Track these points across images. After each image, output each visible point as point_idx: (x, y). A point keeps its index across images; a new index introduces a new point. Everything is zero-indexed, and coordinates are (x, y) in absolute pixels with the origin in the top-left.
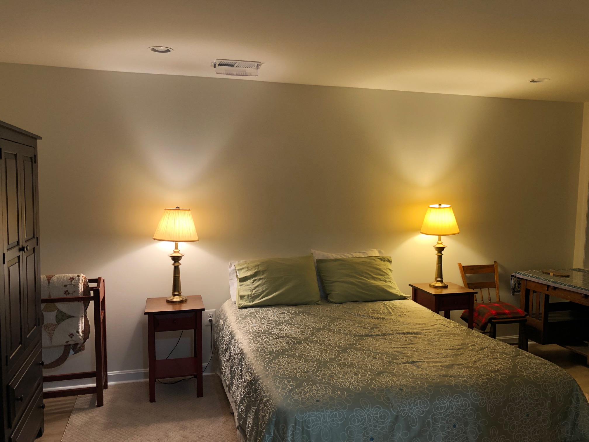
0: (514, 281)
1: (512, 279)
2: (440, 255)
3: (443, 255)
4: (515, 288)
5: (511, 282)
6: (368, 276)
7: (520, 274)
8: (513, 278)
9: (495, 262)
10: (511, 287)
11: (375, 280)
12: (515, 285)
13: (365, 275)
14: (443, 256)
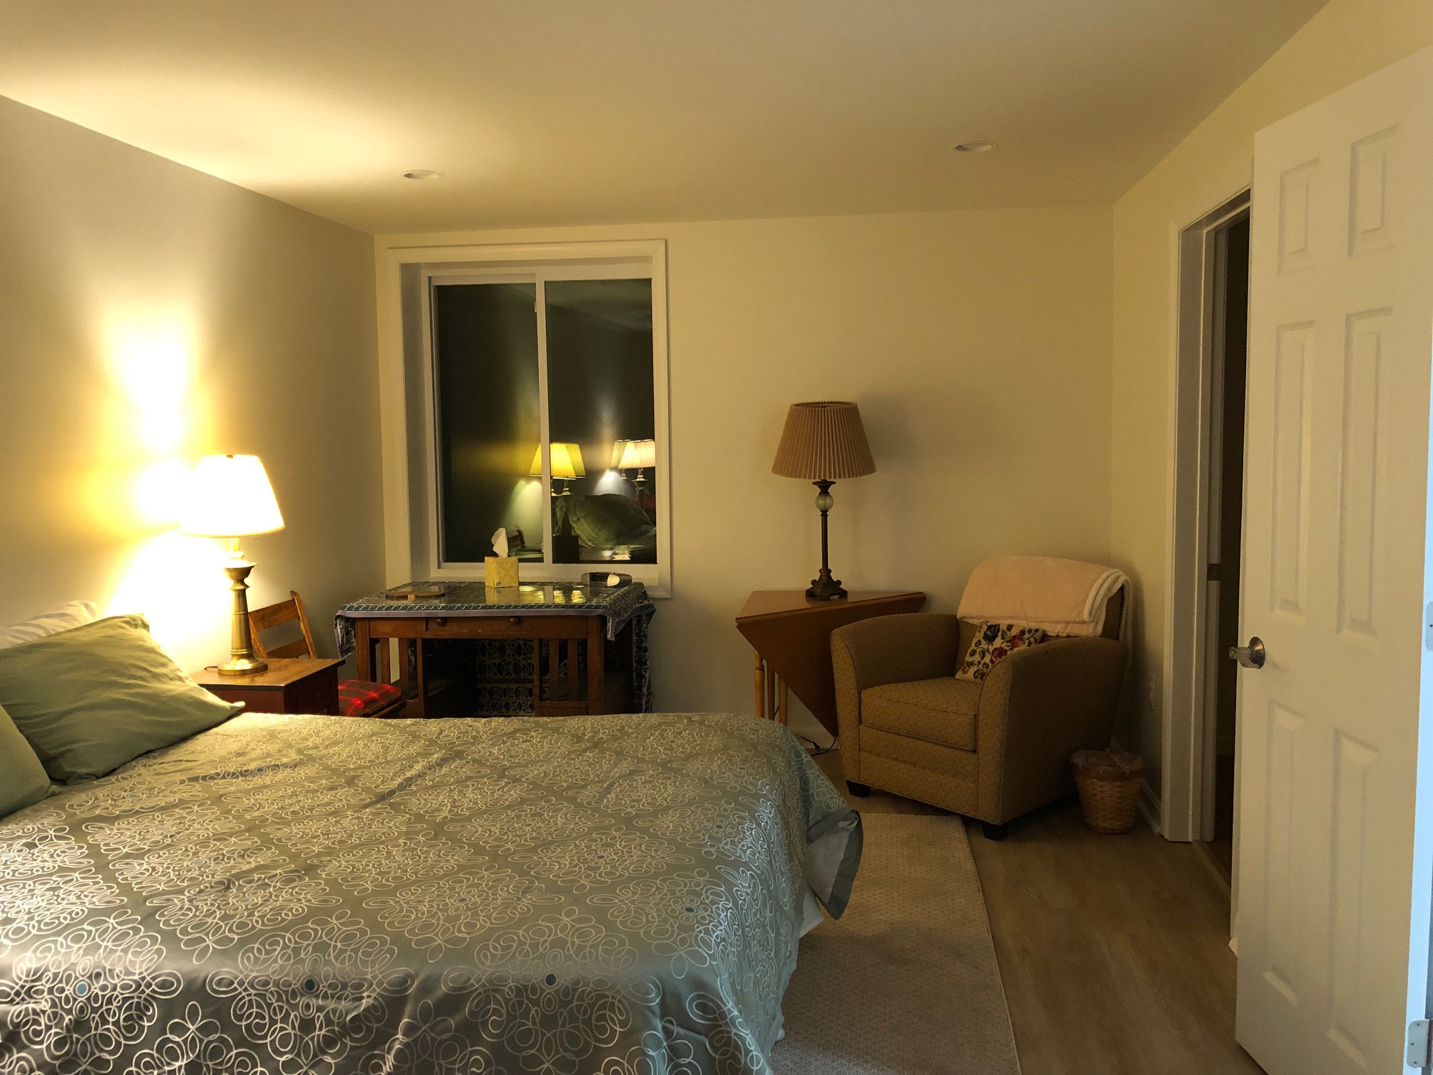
0: (341, 629)
1: (336, 624)
2: (241, 587)
3: (247, 587)
4: (343, 644)
5: (335, 630)
6: (143, 674)
7: (357, 609)
8: (338, 621)
9: (293, 593)
10: (338, 645)
11: (161, 681)
12: (343, 637)
13: (136, 675)
14: (247, 590)
